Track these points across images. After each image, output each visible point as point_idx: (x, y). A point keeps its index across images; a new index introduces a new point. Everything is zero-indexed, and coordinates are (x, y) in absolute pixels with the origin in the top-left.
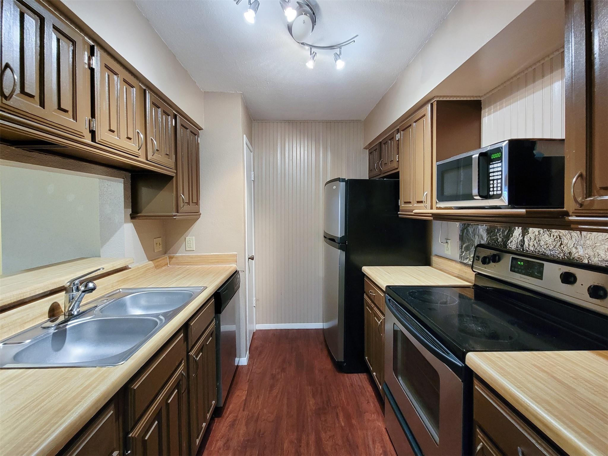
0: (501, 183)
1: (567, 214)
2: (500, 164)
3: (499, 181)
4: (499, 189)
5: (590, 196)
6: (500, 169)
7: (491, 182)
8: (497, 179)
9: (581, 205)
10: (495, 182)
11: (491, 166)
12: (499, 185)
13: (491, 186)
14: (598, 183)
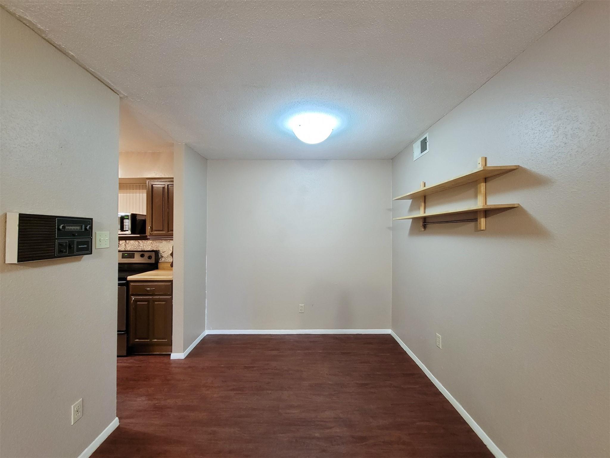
0: (129, 226)
1: (147, 236)
2: (128, 220)
3: (128, 226)
4: (128, 228)
5: (152, 232)
6: (128, 222)
7: (125, 226)
8: (127, 225)
9: (150, 234)
10: (126, 226)
11: (124, 220)
12: (128, 227)
13: (125, 227)
14: (154, 229)
